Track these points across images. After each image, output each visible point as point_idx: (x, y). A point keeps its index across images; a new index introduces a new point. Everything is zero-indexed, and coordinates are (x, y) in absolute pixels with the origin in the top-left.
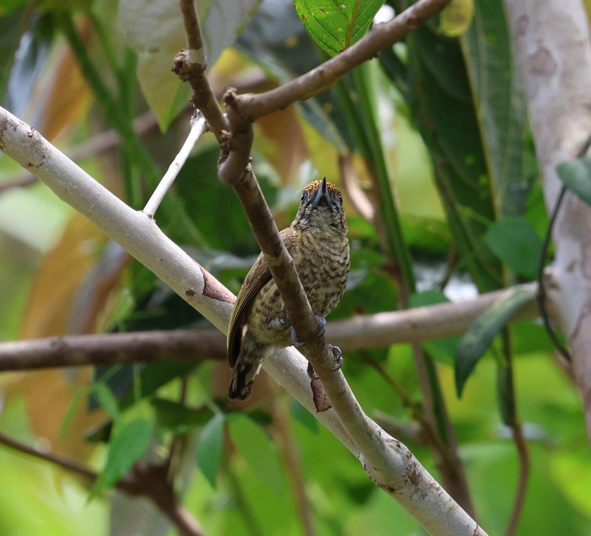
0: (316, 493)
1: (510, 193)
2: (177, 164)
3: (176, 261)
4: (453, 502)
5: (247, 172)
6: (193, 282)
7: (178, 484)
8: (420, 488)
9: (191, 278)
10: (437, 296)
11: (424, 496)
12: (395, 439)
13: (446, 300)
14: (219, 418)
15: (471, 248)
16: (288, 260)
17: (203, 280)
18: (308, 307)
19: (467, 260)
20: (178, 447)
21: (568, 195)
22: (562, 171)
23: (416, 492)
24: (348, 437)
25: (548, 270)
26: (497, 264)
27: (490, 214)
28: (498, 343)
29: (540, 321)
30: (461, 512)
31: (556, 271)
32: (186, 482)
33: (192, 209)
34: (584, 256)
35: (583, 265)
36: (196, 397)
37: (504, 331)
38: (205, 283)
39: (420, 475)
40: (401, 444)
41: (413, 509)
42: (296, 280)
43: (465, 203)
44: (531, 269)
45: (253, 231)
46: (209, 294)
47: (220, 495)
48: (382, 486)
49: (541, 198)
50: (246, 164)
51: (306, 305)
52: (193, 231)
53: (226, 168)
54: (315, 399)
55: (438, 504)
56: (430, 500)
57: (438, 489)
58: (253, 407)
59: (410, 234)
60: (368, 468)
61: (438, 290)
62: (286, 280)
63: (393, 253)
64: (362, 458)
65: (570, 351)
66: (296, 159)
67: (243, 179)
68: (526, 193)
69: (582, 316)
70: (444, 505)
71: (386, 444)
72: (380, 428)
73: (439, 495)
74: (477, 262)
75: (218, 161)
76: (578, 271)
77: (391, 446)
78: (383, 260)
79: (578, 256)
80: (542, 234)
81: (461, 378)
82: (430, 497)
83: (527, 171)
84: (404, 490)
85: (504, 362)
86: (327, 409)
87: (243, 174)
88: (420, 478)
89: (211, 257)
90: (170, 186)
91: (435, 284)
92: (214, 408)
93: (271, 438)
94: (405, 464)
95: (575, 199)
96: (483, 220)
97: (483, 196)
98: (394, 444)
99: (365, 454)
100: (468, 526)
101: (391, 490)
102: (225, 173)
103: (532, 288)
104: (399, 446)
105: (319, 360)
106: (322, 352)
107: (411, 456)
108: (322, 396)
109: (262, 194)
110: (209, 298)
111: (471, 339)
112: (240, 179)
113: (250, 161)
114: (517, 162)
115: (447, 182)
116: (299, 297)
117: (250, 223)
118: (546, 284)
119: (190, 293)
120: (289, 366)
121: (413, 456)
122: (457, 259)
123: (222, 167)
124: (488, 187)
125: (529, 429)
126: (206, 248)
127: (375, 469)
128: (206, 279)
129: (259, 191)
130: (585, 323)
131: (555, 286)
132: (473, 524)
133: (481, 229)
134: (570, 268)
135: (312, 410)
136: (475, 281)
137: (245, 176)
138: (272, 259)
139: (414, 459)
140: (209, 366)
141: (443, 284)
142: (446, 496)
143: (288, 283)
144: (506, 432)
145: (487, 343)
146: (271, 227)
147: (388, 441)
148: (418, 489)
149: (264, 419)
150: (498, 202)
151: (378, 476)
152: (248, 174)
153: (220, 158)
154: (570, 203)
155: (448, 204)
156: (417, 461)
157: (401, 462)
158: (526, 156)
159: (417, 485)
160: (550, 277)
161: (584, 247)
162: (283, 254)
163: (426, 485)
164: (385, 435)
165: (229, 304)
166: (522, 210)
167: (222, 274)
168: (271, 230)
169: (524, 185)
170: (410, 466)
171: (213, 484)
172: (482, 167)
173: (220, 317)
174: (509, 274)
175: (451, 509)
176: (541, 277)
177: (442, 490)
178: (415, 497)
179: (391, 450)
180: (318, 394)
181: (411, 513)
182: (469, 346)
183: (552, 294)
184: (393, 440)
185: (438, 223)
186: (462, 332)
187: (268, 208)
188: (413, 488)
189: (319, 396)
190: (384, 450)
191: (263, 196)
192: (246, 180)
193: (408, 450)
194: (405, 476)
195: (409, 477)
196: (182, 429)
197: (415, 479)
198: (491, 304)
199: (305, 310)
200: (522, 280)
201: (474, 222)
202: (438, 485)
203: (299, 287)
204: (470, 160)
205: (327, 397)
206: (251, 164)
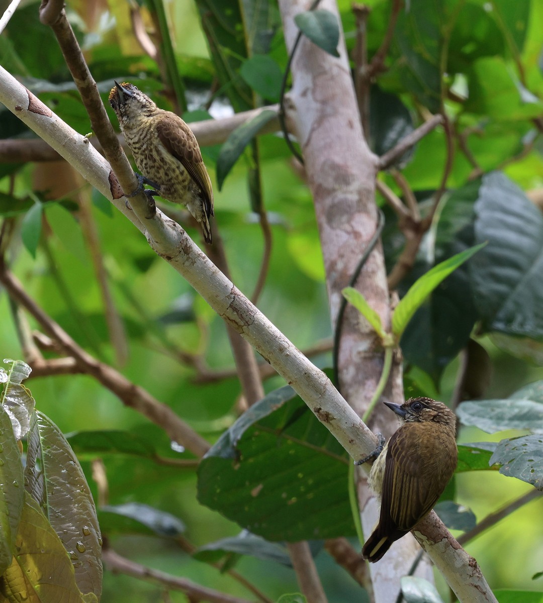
0: (111, 264)
1: (259, 37)
2: (9, 11)
3: (8, 85)
4: (216, 268)
5: (61, 15)
6: (21, 101)
7: (8, 256)
8: (190, 256)
9: (19, 98)
10: (203, 114)
11: (193, 263)
12: (172, 220)
13: (210, 118)
14: (38, 205)
15: (229, 79)
16: (92, 83)
17: (28, 99)
18: (107, 119)
19: (226, 87)
20: (8, 228)
21: (303, 38)
22: (298, 20)
23: (187, 260)
24: (137, 218)
25: (288, 95)
26: (249, 91)
27: (244, 52)
28: (249, 151)
29: (281, 134)
30: (221, 275)
31: (293, 95)
32: (14, 255)
33: (20, 49)
34: (315, 85)
35: (314, 92)
36: (21, 191)
37: (254, 142)
38: (30, 101)
39: (190, 247)
40: (176, 224)
41: (185, 272)
42: (98, 98)
43: (225, 45)
44: (274, 94)
45: (66, 62)
46: (33, 109)
47: (40, 263)
48: (162, 255)
49: (282, 40)
50: (61, 9)
51: (105, 117)
52: (21, 65)
53: (46, 12)
54: (111, 189)
55: (204, 269)
56: (198, 266)
57: (204, 258)
58: (63, 197)
59: (183, 68)
60: (151, 242)
61: (204, 109)
62: (90, 98)
63: (170, 82)
64: (146, 234)
65: (304, 157)
66: (97, 10)
67: (58, 21)
68: (271, 37)
69: (313, 130)
70: (209, 270)
71: (165, 223)
72: (161, 211)
73: (205, 263)
74: (234, 88)
75: (40, 7)
76: (310, 96)
77: (169, 225)
78: (162, 87)
79: (310, 85)
80: (283, 69)
81: (221, 177)
82: (198, 264)
83: (272, 21)
84: (178, 259)
85: (253, 166)
86: (121, 197)
87: (58, 17)
88: (191, 250)
89: (32, 83)
90: (4, 28)
91: (202, 105)
92: (35, 198)
93: (78, 221)
94: (179, 238)
95: (308, 42)
96: (238, 56)
97: (238, 39)
98: (171, 224)
99: (149, 231)
100: (226, 286)
101: (169, 258)
102: (45, 16)
103: (275, 108)
104: (175, 225)
105: (115, 159)
106: (117, 153)
107: (184, 232)
108: (117, 187)
109: (73, 32)
110: (32, 113)
111: (228, 146)
112: (56, 21)
113: (64, 7)
114: (265, 13)
115: (211, 29)
116: (100, 111)
117: (64, 55)
118: (286, 105)
119: (18, 109)
120: (92, 165)
121: (185, 233)
122: (218, 87)
123: (43, 12)
124: (242, 32)
125: (272, 217)
126: (29, 77)
127: (157, 242)
128: (30, 99)
129: (70, 30)
130: (315, 135)
131: (292, 107)
132: (230, 285)
133: (237, 64)
134: (304, 94)
135: (109, 197)
136: (232, 104)
137: (60, 18)
138: (80, 82)
139: (186, 235)
140: (31, 167)
141: (208, 105)
142: (210, 263)
143: (92, 100)
144: (254, 218)
145: (241, 149)
146: (80, 57)
147: (166, 221)
148: (189, 258)
149: (73, 207)
150: (250, 44)
151: (159, 248)
152: (63, 17)
153: (42, 5)
154: (304, 45)
155: (212, 46)
156: (189, 237)
157: (176, 237)
158: (271, 10)
159: (188, 254)
160: (289, 100)
161: (314, 78)
162: (89, 79)
163: (195, 255)
164: (164, 217)
165: (48, 117)
166: (268, 50)
167: (42, 96)
168: (80, 60)
169: (270, 31)
170: (183, 240)
171: (34, 255)
172: (237, 17)
173: (40, 127)
174: (257, 98)
175: (214, 273)
176: (282, 101)
177: (207, 258)
178: (187, 264)
179: (169, 228)
180: (114, 186)
181: (184, 275)
182: (228, 152)
183: (290, 113)
184: (170, 221)
185: (204, 60)
186: (222, 142)
187: (77, 43)
188: (185, 257)
189: (115, 188)
190: (163, 228)
191: (74, 34)
192: (61, 22)
193: (181, 228)
194: (179, 248)
195: (182, 249)
196: (11, 214)
197: (187, 250)
198: (244, 121)
199: (104, 122)
200: (267, 103)
201: (232, 59)
202: (204, 255)
203: (100, 103)
204: (229, 12)
205: (121, 188)
206: (66, 10)
